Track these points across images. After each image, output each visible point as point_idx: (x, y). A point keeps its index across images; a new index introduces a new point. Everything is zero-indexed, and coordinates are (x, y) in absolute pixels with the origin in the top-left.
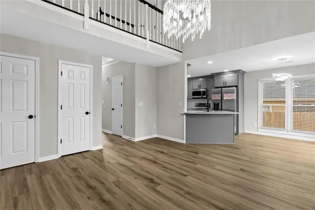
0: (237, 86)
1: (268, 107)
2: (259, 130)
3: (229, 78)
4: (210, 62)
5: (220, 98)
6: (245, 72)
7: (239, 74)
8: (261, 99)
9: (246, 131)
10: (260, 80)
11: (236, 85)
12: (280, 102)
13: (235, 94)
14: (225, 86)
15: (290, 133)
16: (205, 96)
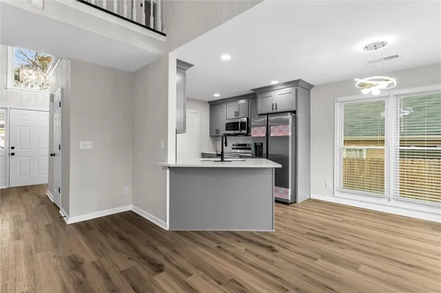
0: (294, 112)
1: (361, 150)
2: (337, 194)
3: (281, 97)
4: (226, 57)
5: (264, 135)
6: (312, 86)
7: (299, 89)
8: (340, 137)
9: (314, 196)
10: (339, 99)
11: (294, 109)
12: (375, 142)
13: (290, 126)
14: (274, 111)
15: (393, 203)
16: (245, 132)
